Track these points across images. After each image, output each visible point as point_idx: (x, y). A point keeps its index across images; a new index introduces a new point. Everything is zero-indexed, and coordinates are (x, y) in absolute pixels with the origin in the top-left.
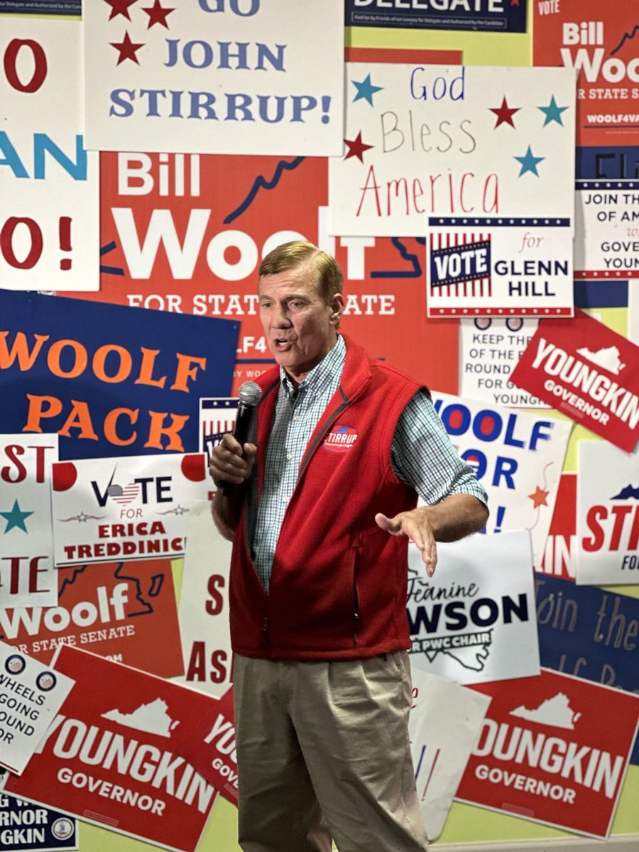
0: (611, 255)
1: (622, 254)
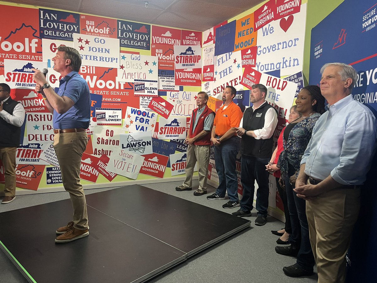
0: (164, 87)
1: (166, 87)
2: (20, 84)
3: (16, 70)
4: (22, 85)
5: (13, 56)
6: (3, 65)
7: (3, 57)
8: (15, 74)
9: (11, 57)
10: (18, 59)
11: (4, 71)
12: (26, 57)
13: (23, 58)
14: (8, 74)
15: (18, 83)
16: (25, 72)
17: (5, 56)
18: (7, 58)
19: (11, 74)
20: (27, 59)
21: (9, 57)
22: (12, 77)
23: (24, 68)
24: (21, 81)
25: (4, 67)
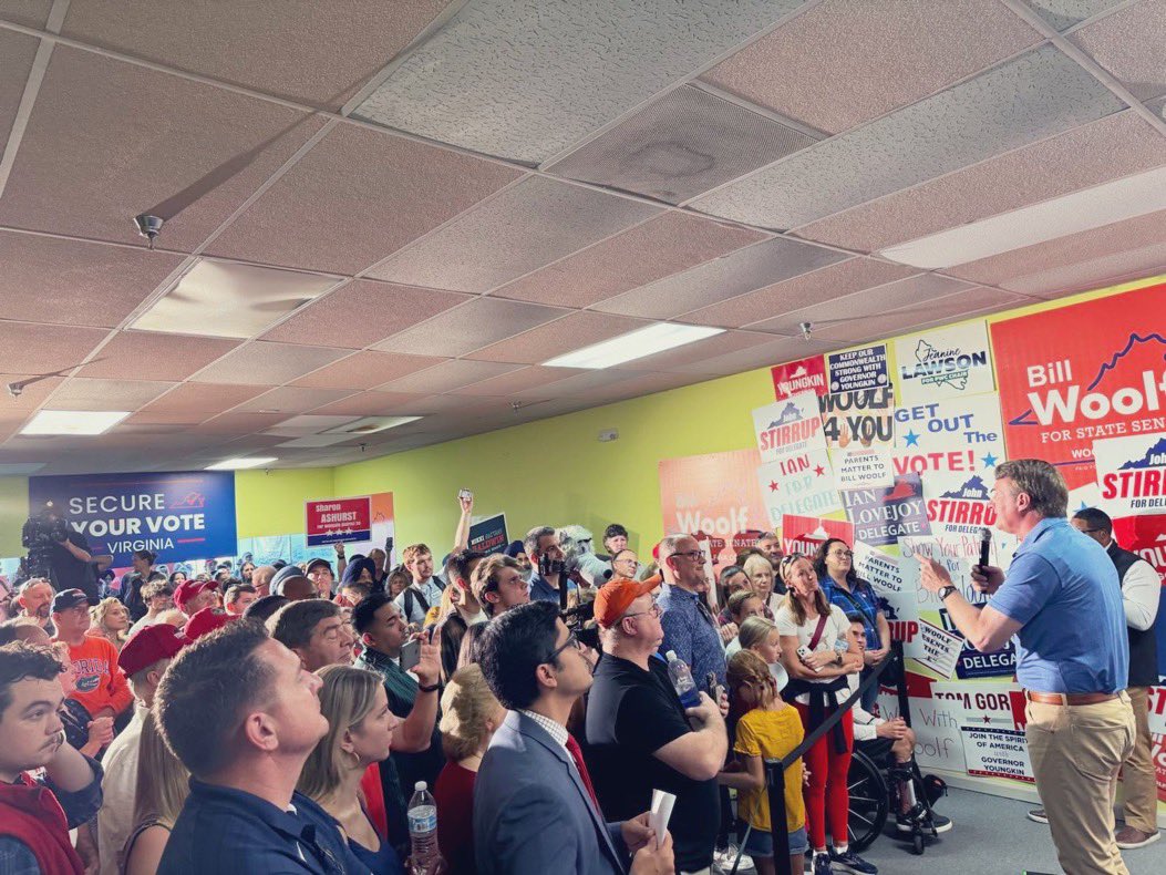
2: (1144, 503)
3: (1128, 465)
4: (1147, 503)
5: (1115, 430)
6: (1092, 456)
7: (1090, 435)
8: (1126, 477)
9: (1111, 433)
10: (1131, 433)
11: (1095, 471)
12: (1152, 424)
13: (1145, 429)
14: (1109, 479)
15: (1136, 499)
16: (1154, 465)
17: (1095, 432)
18: (1101, 437)
19: (1114, 477)
20: (1156, 427)
21: (1104, 434)
22: (1118, 484)
23: (1148, 455)
24: (1146, 493)
25: (1094, 461)
